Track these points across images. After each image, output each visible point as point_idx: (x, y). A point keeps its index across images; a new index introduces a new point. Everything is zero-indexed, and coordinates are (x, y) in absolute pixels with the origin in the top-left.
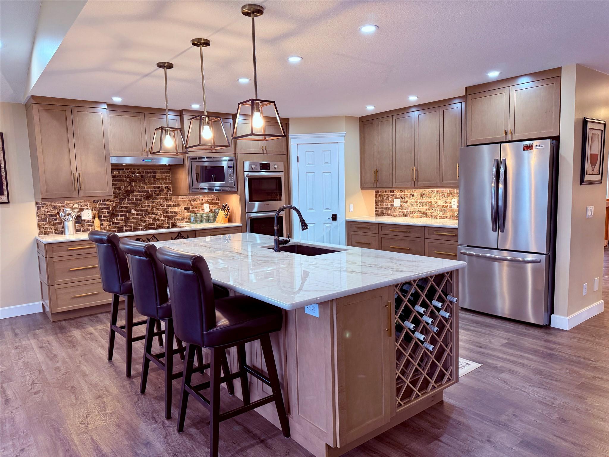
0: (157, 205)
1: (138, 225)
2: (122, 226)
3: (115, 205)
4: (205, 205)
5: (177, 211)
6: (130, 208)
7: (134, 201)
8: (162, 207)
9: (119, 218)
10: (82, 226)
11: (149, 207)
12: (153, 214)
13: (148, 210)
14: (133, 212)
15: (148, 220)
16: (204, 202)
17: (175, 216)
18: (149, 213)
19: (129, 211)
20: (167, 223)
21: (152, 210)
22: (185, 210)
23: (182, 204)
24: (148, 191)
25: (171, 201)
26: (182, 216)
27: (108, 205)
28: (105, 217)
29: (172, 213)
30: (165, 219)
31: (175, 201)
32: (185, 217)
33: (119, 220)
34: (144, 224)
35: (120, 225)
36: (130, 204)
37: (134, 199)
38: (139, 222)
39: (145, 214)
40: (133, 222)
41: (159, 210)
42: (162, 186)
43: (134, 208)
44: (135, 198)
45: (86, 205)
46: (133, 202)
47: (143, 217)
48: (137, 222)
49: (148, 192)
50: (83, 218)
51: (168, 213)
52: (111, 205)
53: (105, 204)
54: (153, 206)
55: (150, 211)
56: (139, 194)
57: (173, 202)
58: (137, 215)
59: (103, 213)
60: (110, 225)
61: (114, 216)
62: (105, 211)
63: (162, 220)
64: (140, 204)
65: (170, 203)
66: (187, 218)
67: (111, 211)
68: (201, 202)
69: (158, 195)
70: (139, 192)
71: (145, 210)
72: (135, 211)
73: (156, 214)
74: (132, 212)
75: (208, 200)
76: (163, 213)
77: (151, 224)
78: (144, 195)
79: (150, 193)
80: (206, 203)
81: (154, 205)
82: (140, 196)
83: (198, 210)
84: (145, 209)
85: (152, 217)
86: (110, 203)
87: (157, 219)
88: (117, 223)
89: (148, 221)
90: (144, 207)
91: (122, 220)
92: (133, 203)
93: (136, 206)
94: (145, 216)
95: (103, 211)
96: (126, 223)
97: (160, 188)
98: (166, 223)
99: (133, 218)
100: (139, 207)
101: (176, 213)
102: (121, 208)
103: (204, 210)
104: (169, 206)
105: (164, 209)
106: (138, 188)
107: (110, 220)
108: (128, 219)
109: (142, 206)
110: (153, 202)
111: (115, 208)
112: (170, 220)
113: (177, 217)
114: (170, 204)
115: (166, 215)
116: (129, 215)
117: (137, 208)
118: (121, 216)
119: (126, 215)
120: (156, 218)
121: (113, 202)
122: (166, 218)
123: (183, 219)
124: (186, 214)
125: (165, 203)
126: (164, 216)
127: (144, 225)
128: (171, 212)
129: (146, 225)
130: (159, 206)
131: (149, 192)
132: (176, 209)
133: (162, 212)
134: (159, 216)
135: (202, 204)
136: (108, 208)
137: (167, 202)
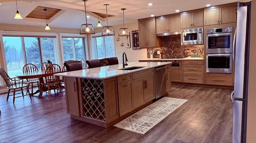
1: (174, 57)
10: (157, 56)
17: (188, 54)
23: (191, 49)
35: (168, 56)
36: (171, 49)
53: (164, 49)
55: (178, 52)
56: (175, 46)
58: (174, 53)
60: (165, 56)
62: (164, 52)
77: (178, 56)
100: (174, 50)
112: (185, 56)
116: (171, 53)
118: (168, 53)
123: (191, 55)
124: (192, 53)
126: (183, 54)
128: (186, 52)
132: (188, 51)
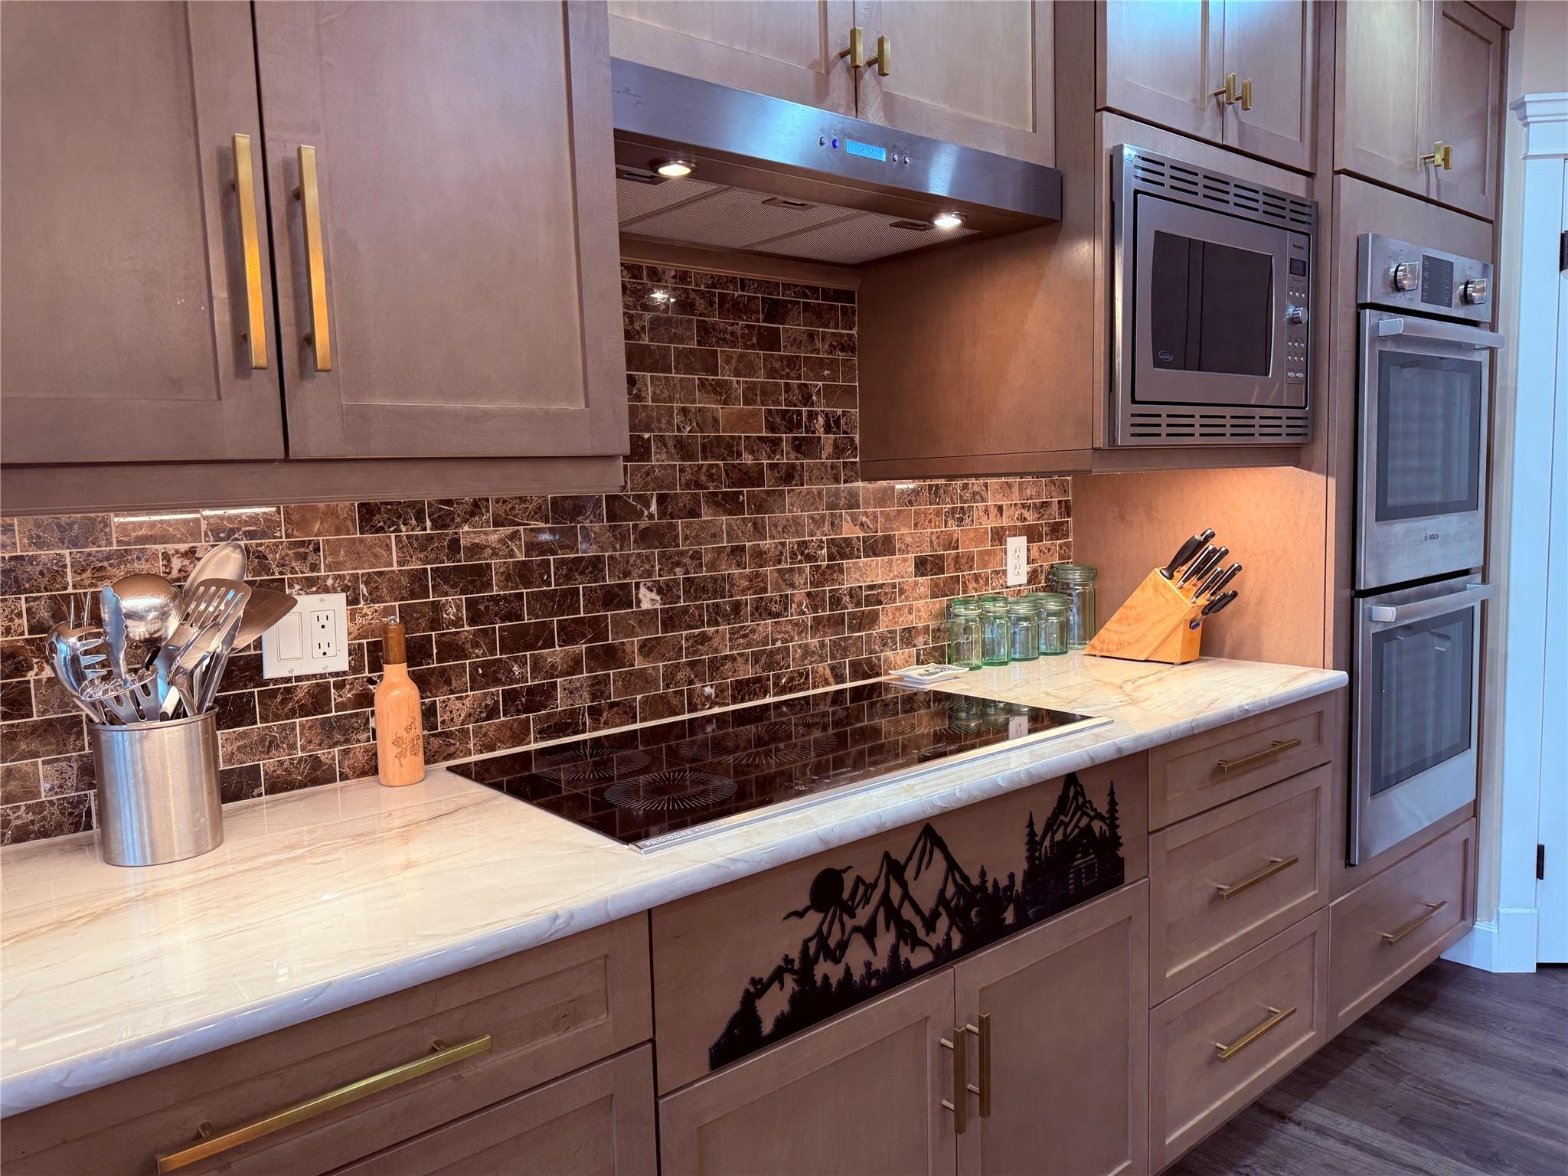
0: (783, 544)
1: (674, 701)
2: (573, 713)
3: (531, 547)
4: (1009, 540)
5: (881, 586)
6: (626, 574)
7: (651, 517)
8: (809, 558)
9: (556, 654)
10: (269, 745)
11: (739, 565)
12: (762, 610)
13: (732, 585)
14: (648, 599)
15: (733, 659)
16: (1005, 522)
17: (872, 619)
18: (737, 607)
19: (620, 597)
20: (833, 668)
21: (757, 583)
22: (920, 579)
23: (909, 540)
24: (730, 448)
25: (854, 519)
26: (905, 620)
27: (475, 549)
28: (452, 649)
29: (858, 604)
30: (822, 645)
31: (875, 519)
32: (920, 625)
33: (552, 671)
34: (708, 690)
35: (561, 703)
36: (623, 539)
37: (654, 508)
38: (680, 676)
39: (716, 615)
40: (645, 679)
41: (792, 586)
42: (812, 416)
43: (649, 573)
44: (662, 500)
45: (303, 557)
46: (644, 523)
47: (704, 639)
48: (670, 677)
49: (731, 453)
50: (269, 673)
51: (836, 601)
52: (495, 554)
53: (454, 546)
54: (759, 555)
55: (743, 592)
56: (682, 470)
57: (862, 524)
58: (671, 620)
59: (436, 623)
60: (492, 713)
61: (520, 640)
62: (454, 604)
63: (807, 652)
64: (686, 538)
65: (849, 531)
66: (926, 629)
67: (495, 599)
68: (990, 523)
69: (789, 475)
70: (683, 449)
71: (716, 586)
72: (660, 592)
73: (774, 608)
74: (639, 602)
75: (1026, 514)
76: (815, 601)
77: (748, 681)
78: (711, 477)
79: (747, 459)
80: (1015, 532)
81: (767, 544)
82: (688, 485)
83: (976, 578)
84: (714, 579)
85: (753, 631)
86: (494, 536)
87: (779, 644)
88: (538, 697)
89: (729, 665)
90: (712, 566)
91: (574, 667)
92: (646, 537)
93: (662, 555)
94: (712, 629)
95: (436, 607)
96: (598, 687)
97: (799, 425)
98: (828, 672)
99: (643, 646)
100: (678, 564)
101: (875, 596)
102: (568, 578)
103: (1004, 572)
104: (842, 549)
105: (822, 576)
106: (677, 419)
107: (489, 674)
108: (610, 656)
109: (696, 556)
110: (758, 530)
111: (523, 573)
112: (845, 649)
113: (883, 626)
114: (847, 541)
115: (829, 617)
116: (620, 625)
117: (671, 571)
118: (569, 635)
119: (596, 628)
120: (774, 641)
121: (510, 530)
122: (827, 639)
123: (908, 635)
124: (923, 606)
125: (824, 535)
126: (817, 621)
127: (708, 698)
128: (851, 592)
129: (721, 690)
130: (793, 554)
131: (739, 455)
132: (877, 571)
133: (809, 594)
134: (789, 627)
135: (999, 536)
136: (477, 576)
137: (832, 524)
